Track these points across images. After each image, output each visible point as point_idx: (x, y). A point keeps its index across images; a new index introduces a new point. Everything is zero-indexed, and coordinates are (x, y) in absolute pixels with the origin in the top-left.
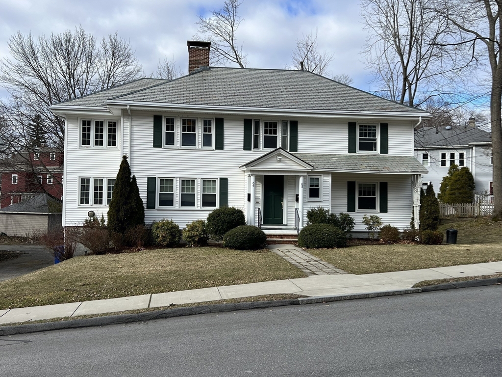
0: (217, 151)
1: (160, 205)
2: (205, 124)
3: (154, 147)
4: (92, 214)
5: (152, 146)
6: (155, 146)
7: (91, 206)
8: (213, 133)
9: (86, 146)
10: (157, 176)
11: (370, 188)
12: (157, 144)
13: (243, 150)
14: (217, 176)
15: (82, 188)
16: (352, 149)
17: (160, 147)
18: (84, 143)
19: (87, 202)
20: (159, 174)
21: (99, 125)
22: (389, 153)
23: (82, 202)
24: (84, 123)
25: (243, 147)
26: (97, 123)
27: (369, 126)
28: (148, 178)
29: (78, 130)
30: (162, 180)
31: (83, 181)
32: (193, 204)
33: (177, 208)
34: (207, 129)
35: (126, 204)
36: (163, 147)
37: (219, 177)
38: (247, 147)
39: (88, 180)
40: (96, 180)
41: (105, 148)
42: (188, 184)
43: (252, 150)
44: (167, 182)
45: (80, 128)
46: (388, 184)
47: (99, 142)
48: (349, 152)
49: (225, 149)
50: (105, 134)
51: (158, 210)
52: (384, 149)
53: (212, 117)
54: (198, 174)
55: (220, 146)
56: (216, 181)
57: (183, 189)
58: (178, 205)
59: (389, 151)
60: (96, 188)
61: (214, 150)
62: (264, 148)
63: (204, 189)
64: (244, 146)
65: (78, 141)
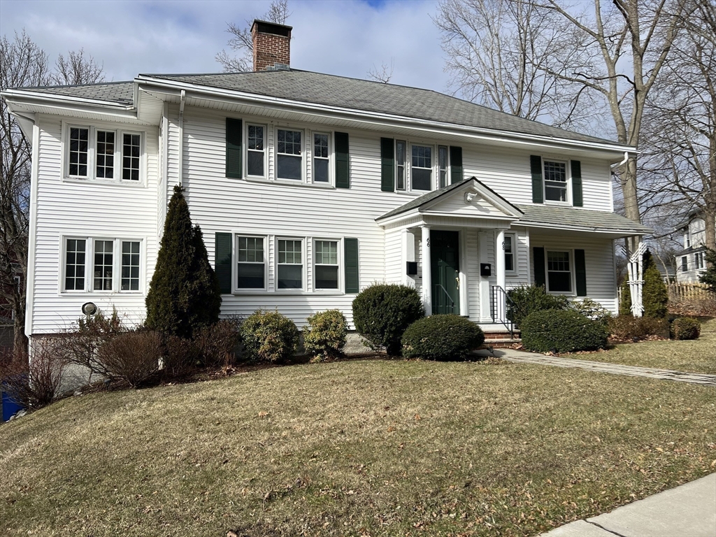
0: (338, 190)
1: (239, 287)
2: (317, 142)
3: (227, 176)
4: (90, 309)
5: (224, 175)
6: (229, 175)
7: (89, 293)
8: (332, 158)
9: (78, 176)
10: (233, 231)
11: (561, 259)
12: (233, 171)
13: (380, 190)
14: (340, 234)
15: (70, 258)
16: (537, 198)
17: (239, 177)
18: (73, 171)
19: (80, 285)
20: (238, 227)
21: (106, 140)
22: (584, 206)
23: (69, 285)
24: (74, 132)
25: (380, 186)
26: (101, 135)
27: (557, 165)
28: (217, 234)
29: (62, 144)
30: (242, 240)
31: (70, 243)
32: (298, 284)
33: (272, 291)
34: (321, 151)
35: (191, 278)
36: (244, 178)
37: (342, 236)
38: (387, 186)
39: (82, 244)
40: (98, 244)
41: (118, 183)
42: (288, 246)
43: (395, 191)
44: (253, 244)
45: (66, 142)
46: (585, 251)
47: (105, 170)
48: (535, 201)
49: (352, 188)
50: (118, 158)
51: (237, 295)
52: (578, 200)
53: (328, 130)
54: (307, 231)
55: (343, 181)
56: (338, 244)
57: (281, 257)
58: (273, 286)
59: (584, 203)
60: (98, 259)
61: (333, 189)
62: (413, 189)
63: (318, 257)
64: (382, 184)
65: (61, 166)
